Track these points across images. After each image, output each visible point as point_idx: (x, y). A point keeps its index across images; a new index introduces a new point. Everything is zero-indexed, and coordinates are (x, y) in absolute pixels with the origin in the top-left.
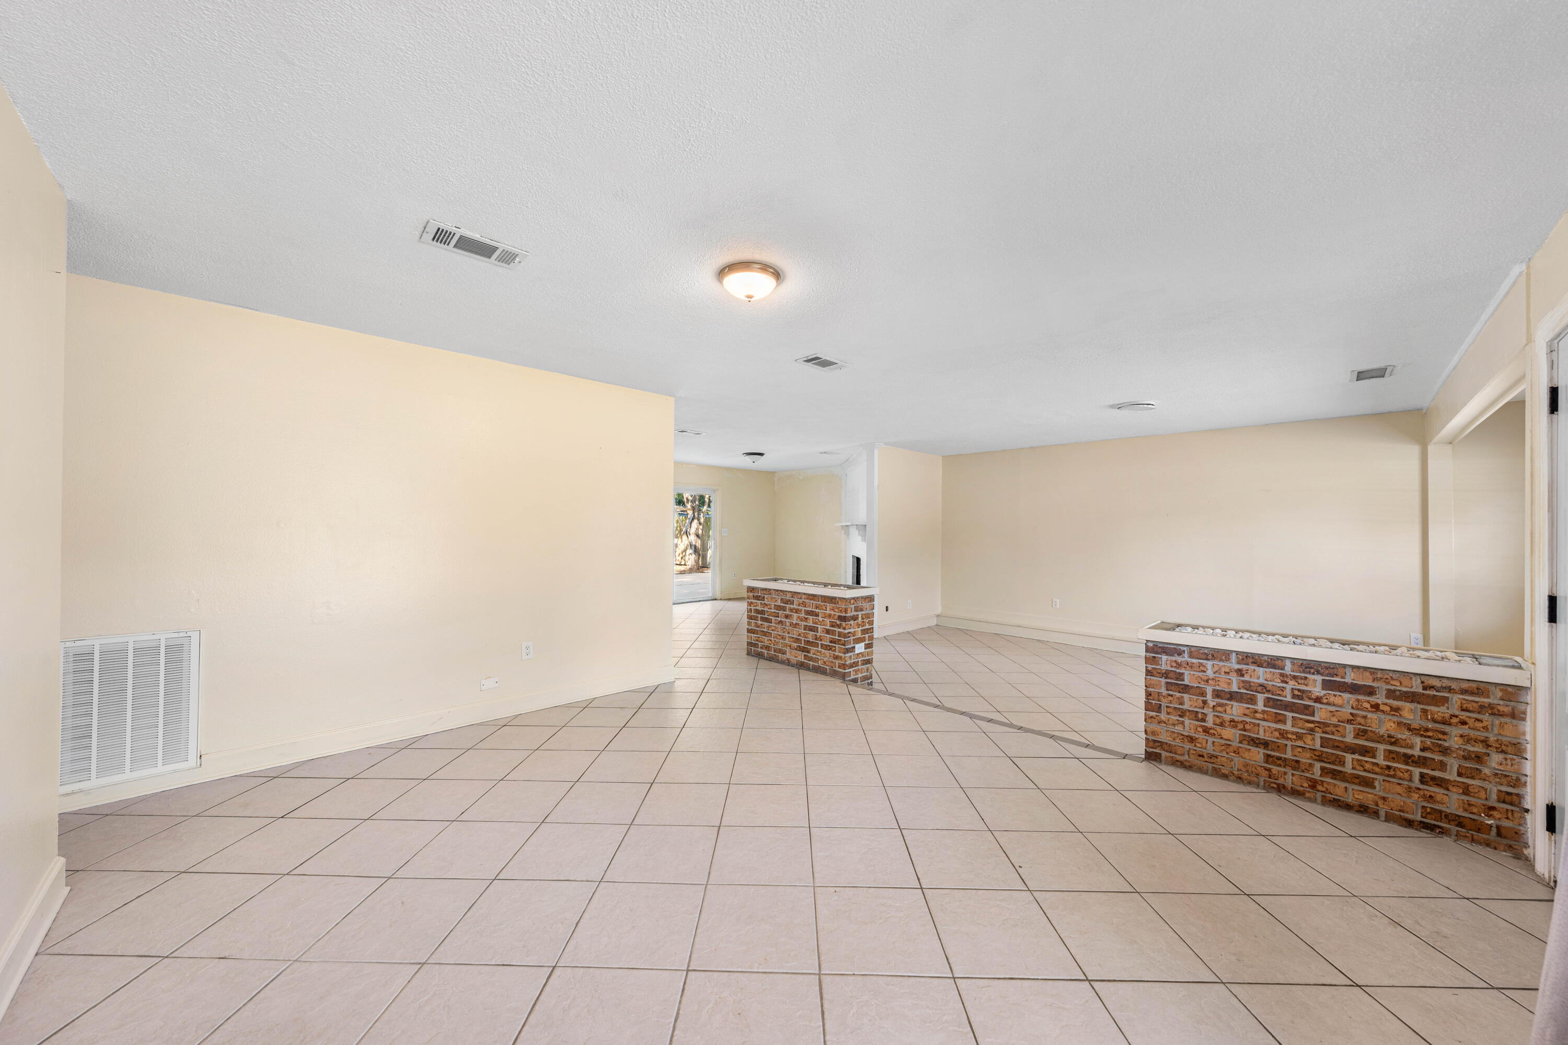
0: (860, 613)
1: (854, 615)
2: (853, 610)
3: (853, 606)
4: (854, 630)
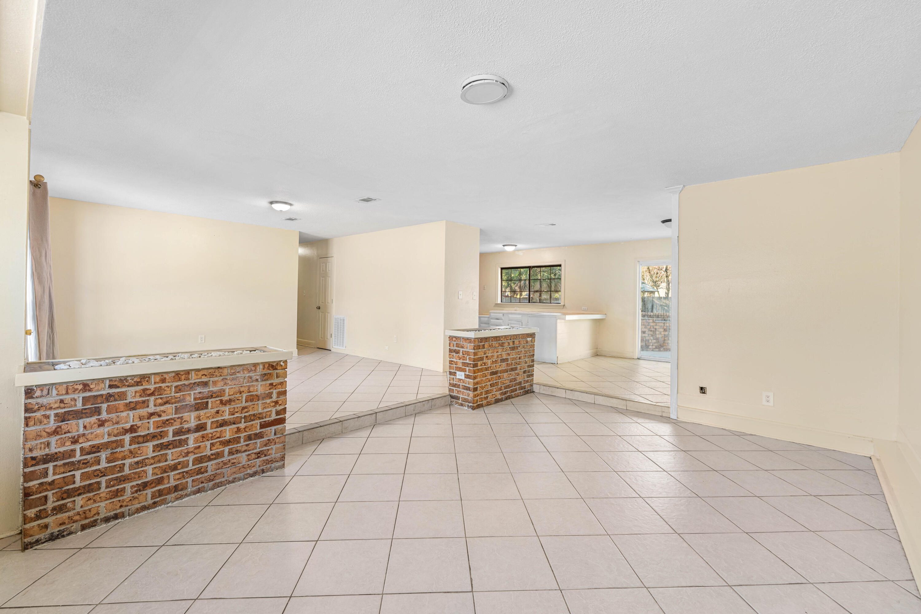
0: (461, 350)
1: (455, 349)
2: (455, 346)
3: (455, 343)
4: (457, 360)
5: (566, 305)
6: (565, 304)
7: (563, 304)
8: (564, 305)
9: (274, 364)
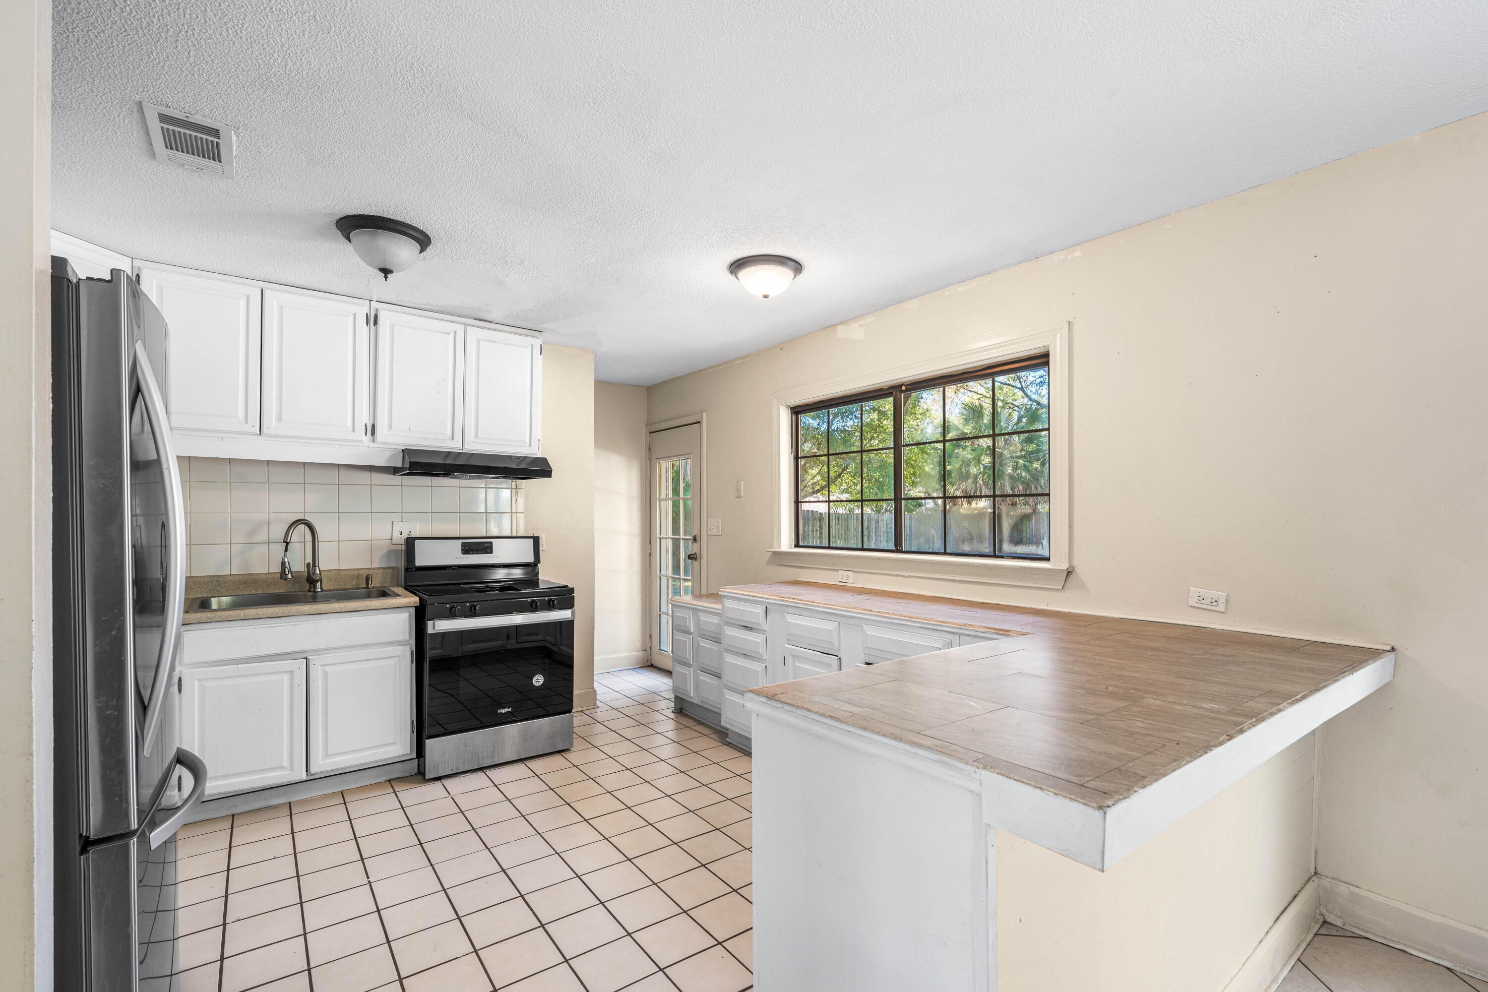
5: (1079, 570)
6: (1075, 563)
7: (1065, 566)
8: (1069, 573)
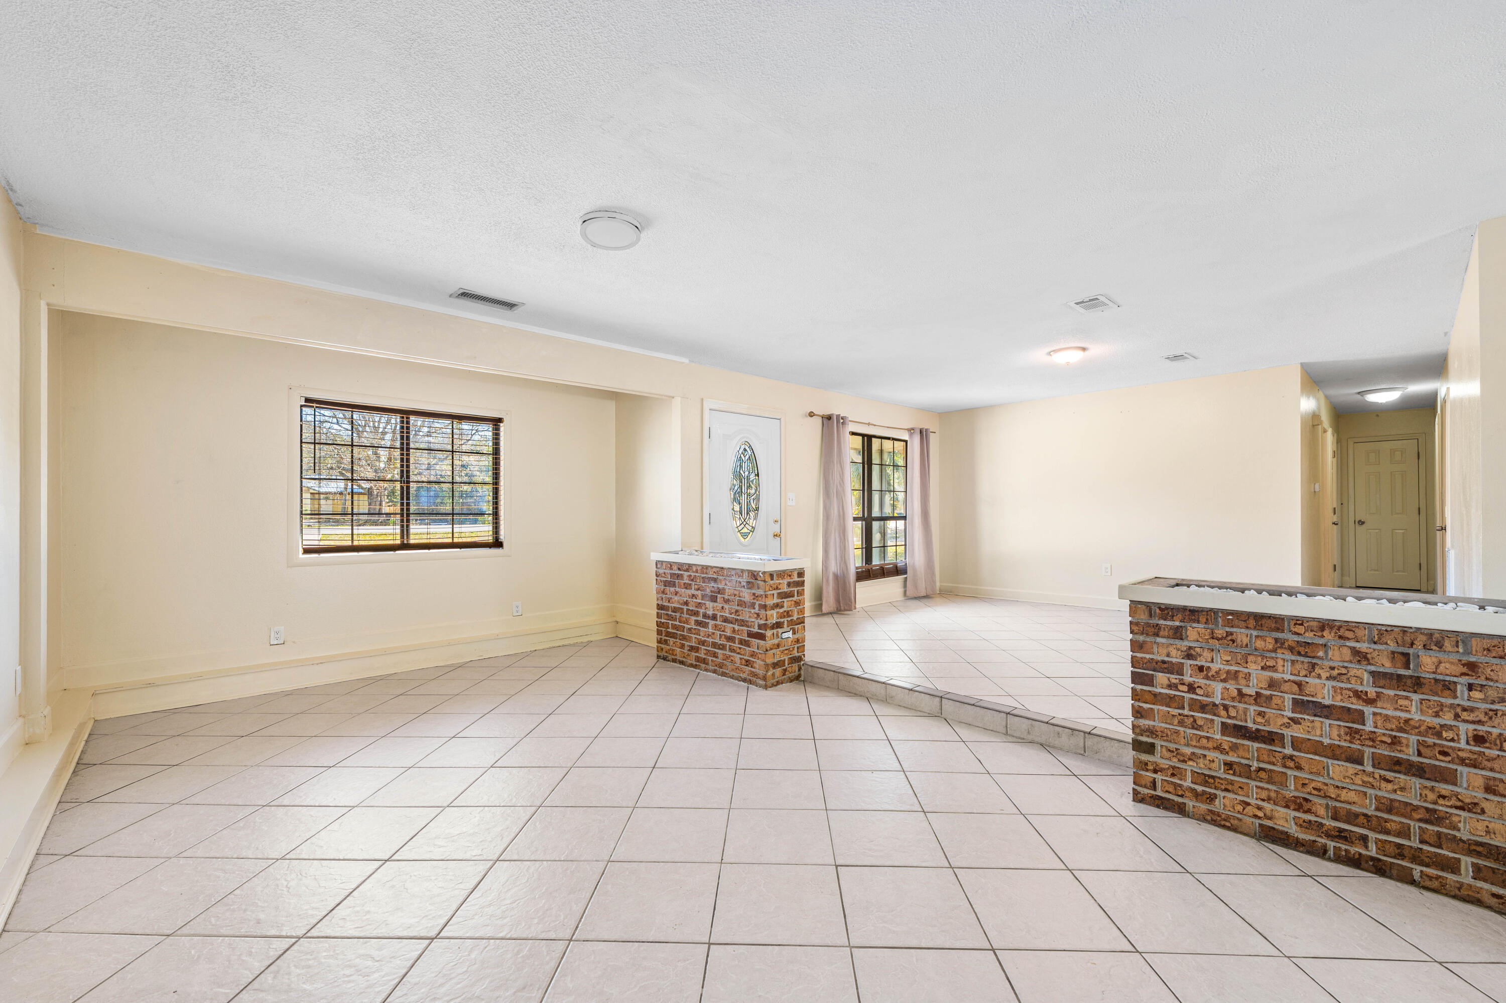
9: (756, 574)
